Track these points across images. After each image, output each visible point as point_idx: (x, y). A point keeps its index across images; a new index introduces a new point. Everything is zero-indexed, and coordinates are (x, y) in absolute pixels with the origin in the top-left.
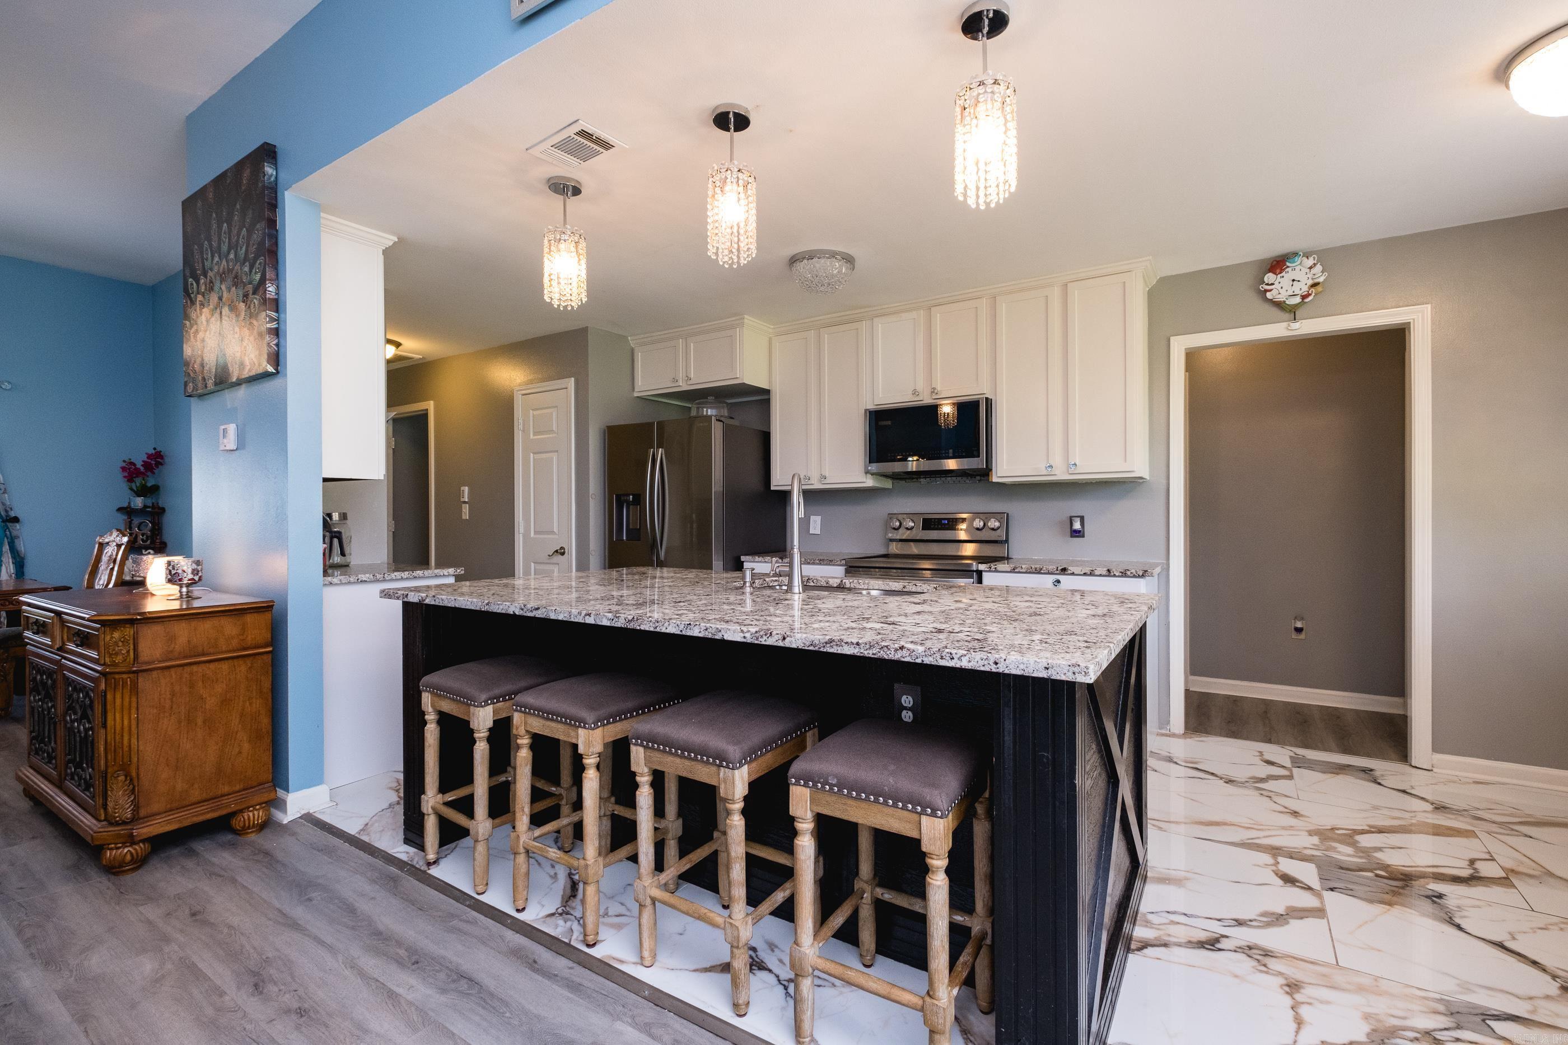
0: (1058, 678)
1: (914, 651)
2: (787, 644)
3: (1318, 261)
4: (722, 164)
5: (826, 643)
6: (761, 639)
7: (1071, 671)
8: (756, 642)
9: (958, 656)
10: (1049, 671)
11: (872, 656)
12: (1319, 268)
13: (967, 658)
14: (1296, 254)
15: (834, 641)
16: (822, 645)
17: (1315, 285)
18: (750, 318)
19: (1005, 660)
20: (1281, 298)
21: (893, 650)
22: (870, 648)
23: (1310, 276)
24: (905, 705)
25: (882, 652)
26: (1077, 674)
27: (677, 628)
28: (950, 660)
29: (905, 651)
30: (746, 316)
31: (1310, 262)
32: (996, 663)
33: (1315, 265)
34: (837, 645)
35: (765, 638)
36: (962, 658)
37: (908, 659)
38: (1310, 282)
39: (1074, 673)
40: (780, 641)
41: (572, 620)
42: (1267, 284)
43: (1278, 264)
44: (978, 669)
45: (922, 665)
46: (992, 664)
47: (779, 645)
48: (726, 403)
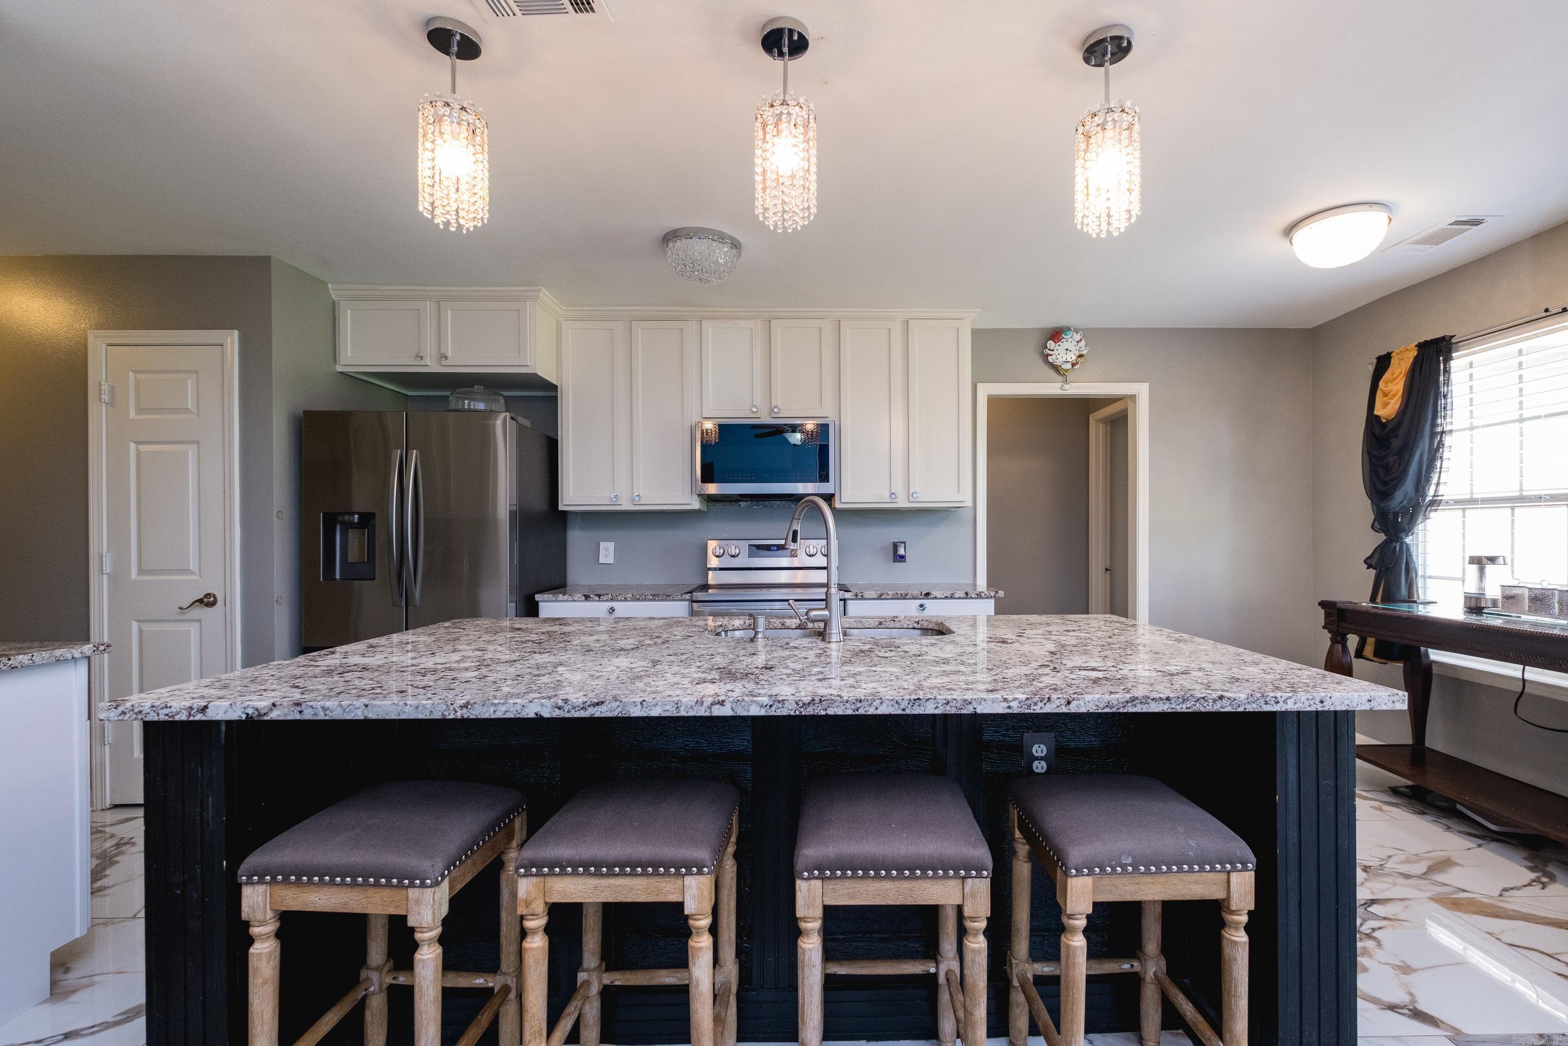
0: (1380, 708)
1: (1235, 699)
2: (1073, 708)
3: (1083, 338)
4: (775, 94)
5: (1127, 702)
6: (1034, 707)
7: (1391, 701)
8: (1027, 711)
9: (1283, 699)
10: (1372, 703)
11: (1186, 711)
12: (1083, 343)
13: (1292, 700)
14: (1069, 329)
15: (1137, 698)
16: (1121, 705)
17: (1081, 356)
18: (547, 293)
19: (1330, 698)
20: (1058, 362)
21: (1211, 701)
22: (1183, 703)
23: (1078, 348)
24: (1036, 755)
25: (1198, 705)
26: (1396, 703)
27: (897, 706)
28: (1275, 705)
29: (1224, 701)
30: (543, 289)
31: (1078, 337)
32: (1322, 702)
33: (1081, 340)
34: (1141, 703)
35: (1040, 705)
36: (1288, 701)
37: (1228, 709)
38: (1077, 353)
39: (1393, 702)
40: (1063, 707)
41: (683, 713)
42: (1049, 350)
43: (1056, 334)
44: (1304, 710)
45: (1246, 714)
46: (1318, 703)
47: (1061, 711)
48: (502, 395)
